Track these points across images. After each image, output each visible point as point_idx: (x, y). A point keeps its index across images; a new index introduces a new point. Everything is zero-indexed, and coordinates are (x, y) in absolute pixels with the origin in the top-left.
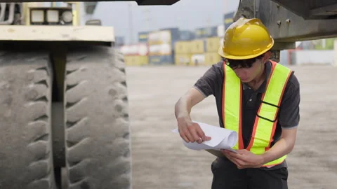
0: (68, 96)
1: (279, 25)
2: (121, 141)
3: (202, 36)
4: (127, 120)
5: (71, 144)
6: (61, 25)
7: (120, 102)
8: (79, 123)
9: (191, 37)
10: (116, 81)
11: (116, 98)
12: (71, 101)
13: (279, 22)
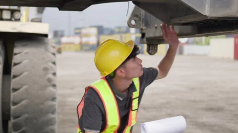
0: (14, 70)
1: (156, 28)
2: (50, 103)
3: (119, 33)
4: (55, 88)
5: (15, 104)
6: (12, 21)
7: (50, 76)
8: (21, 90)
9: (112, 32)
10: (48, 61)
11: (48, 73)
12: (16, 74)
13: (156, 25)
